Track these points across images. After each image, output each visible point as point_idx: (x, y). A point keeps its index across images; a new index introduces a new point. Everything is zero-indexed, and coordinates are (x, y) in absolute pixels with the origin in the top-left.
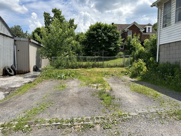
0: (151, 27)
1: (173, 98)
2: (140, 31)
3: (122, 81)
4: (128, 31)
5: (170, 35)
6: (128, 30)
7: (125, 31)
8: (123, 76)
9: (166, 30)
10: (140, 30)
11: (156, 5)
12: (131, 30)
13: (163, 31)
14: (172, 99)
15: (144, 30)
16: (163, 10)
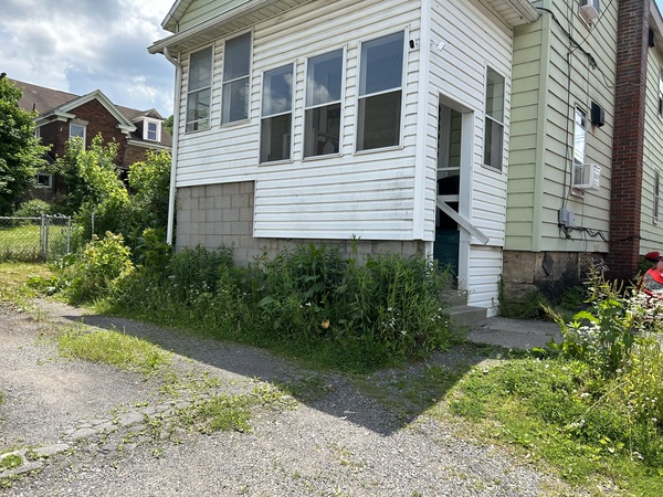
0: (159, 123)
1: (205, 362)
2: (120, 130)
3: (30, 320)
4: (69, 119)
5: (207, 160)
6: (73, 116)
7: (56, 116)
8: (37, 300)
9: (195, 141)
10: (120, 126)
11: (165, 50)
12: (85, 119)
13: (187, 143)
14: (203, 365)
15: (134, 129)
16: (186, 75)
